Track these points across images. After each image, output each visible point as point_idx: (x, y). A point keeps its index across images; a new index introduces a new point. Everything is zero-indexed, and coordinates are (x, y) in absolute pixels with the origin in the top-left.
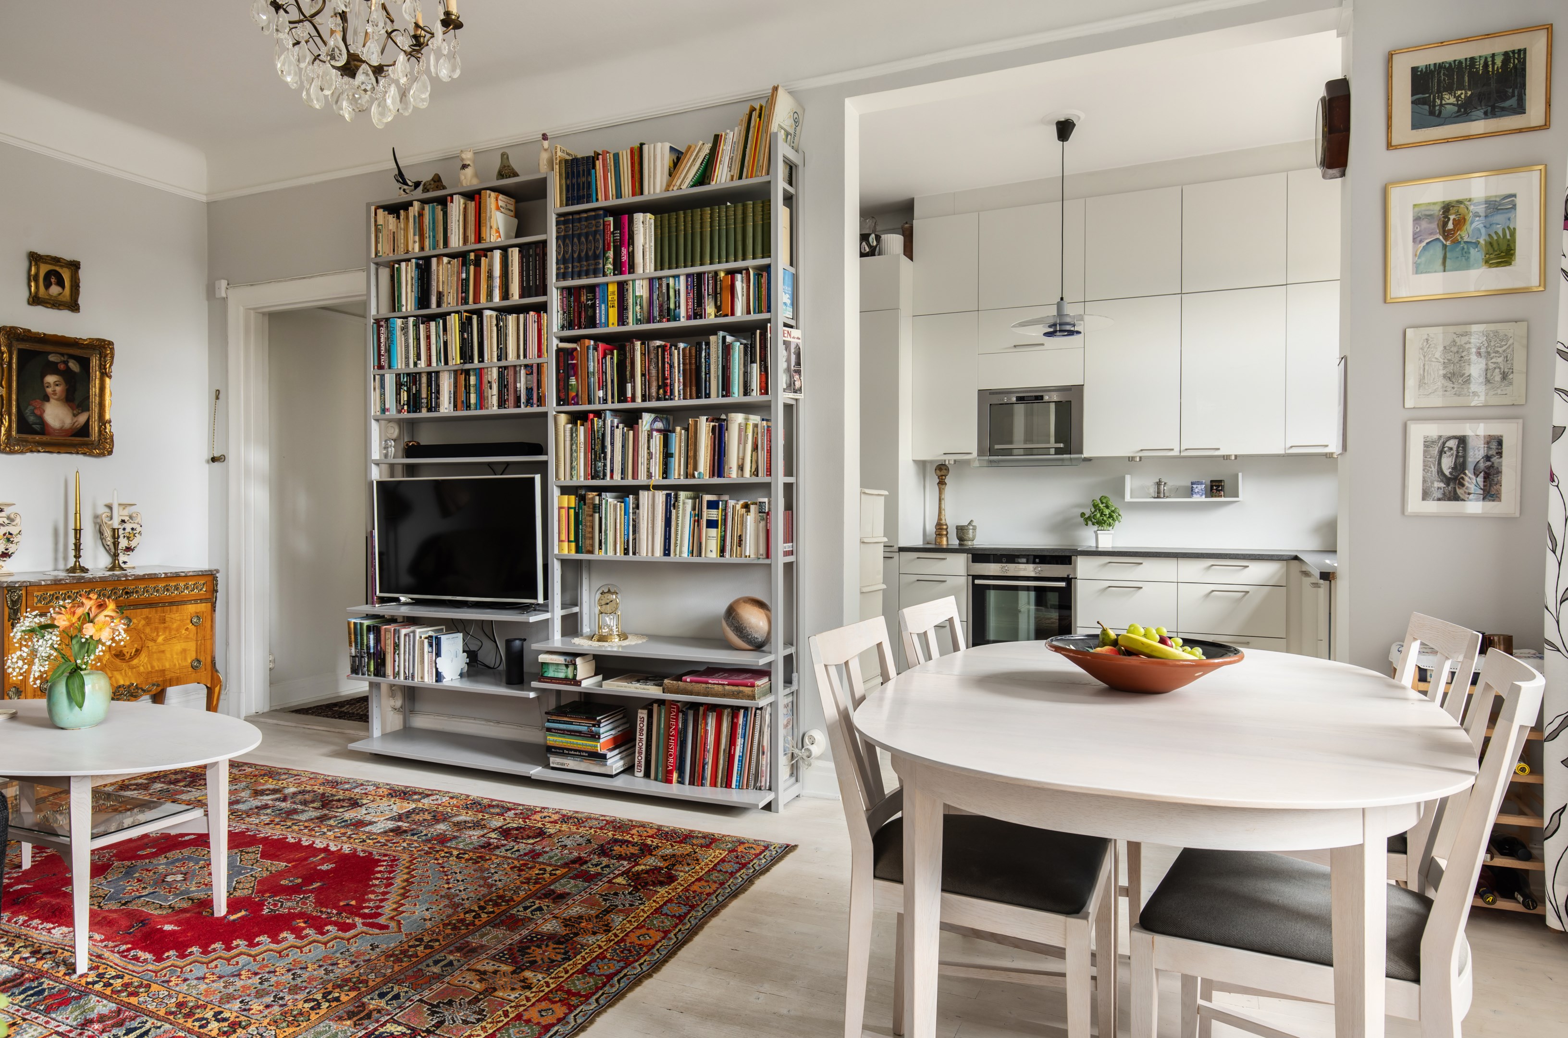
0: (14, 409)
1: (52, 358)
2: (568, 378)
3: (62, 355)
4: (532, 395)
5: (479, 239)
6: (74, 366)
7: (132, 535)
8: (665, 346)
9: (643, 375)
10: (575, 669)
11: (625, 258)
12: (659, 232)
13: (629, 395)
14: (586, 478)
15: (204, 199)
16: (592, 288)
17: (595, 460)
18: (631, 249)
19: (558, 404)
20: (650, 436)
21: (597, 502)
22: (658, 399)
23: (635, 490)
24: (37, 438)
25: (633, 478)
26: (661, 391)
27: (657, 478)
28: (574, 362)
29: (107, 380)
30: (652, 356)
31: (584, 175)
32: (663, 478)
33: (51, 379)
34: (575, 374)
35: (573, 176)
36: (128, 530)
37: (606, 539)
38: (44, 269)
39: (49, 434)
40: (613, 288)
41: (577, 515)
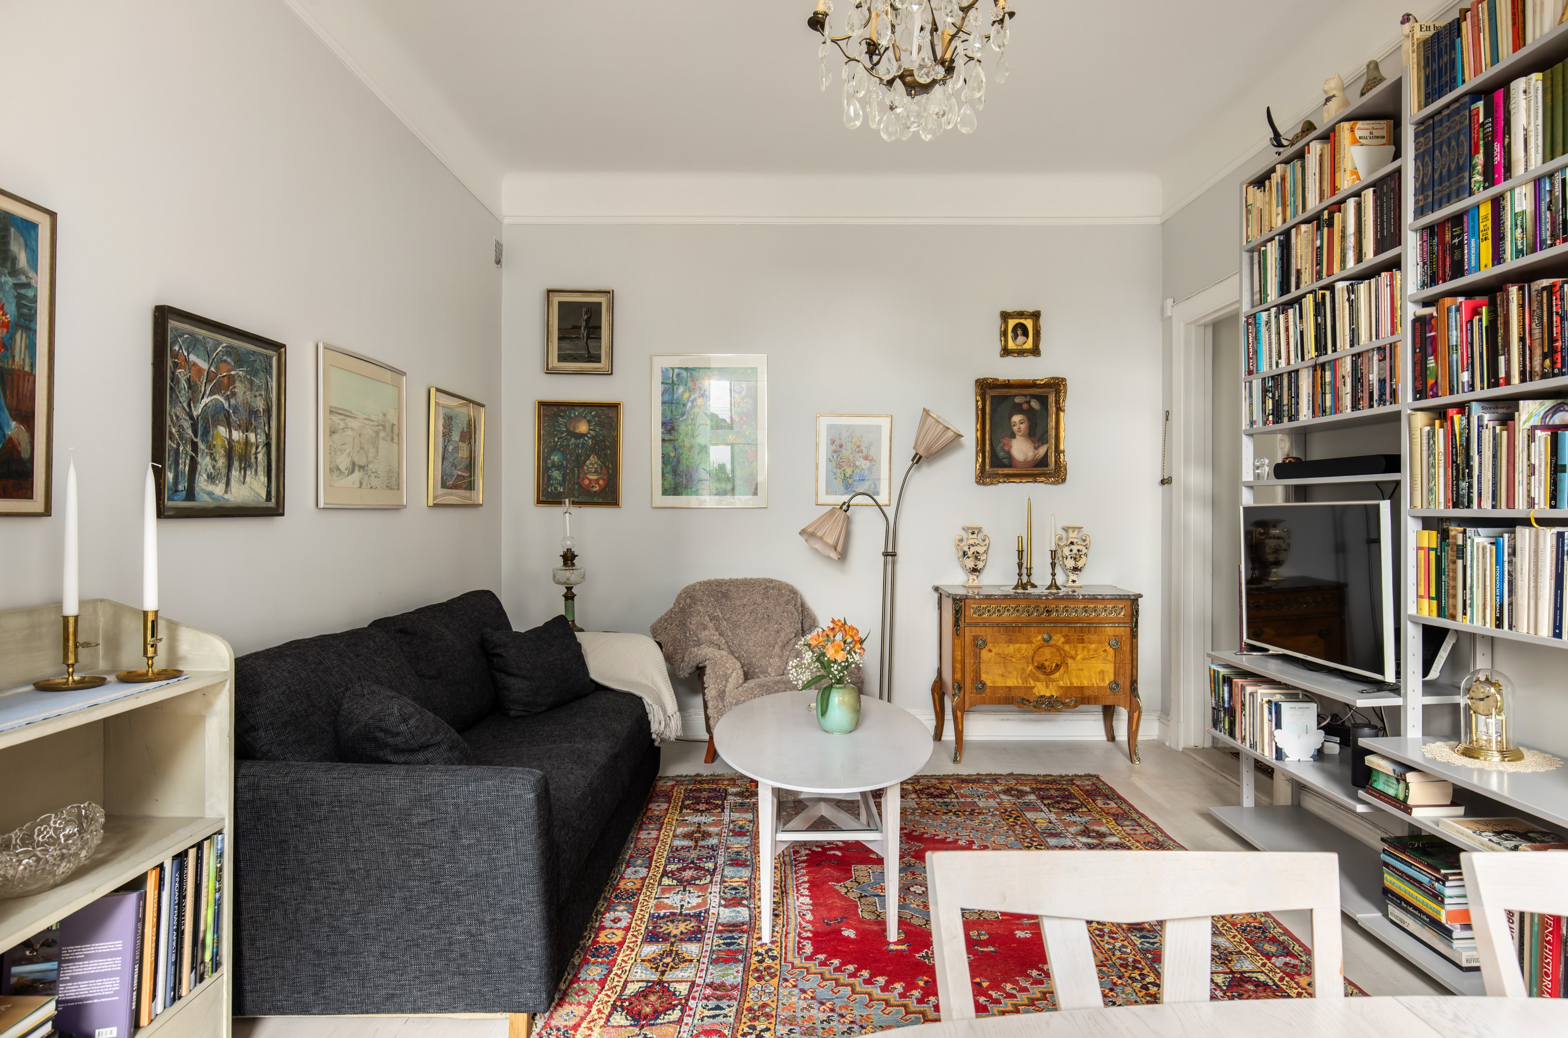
0: (988, 448)
1: (1017, 400)
2: (1426, 360)
3: (1025, 396)
4: (1385, 388)
5: (1334, 189)
6: (1035, 404)
7: (1078, 556)
8: (1553, 285)
9: (1522, 339)
10: (1407, 788)
11: (1498, 159)
12: (1549, 97)
13: (1502, 374)
14: (1447, 507)
15: (1158, 221)
16: (1457, 219)
17: (1457, 478)
18: (1507, 140)
19: (1415, 399)
20: (1531, 438)
21: (1460, 542)
22: (1544, 376)
23: (1510, 524)
24: (1006, 471)
25: (1508, 507)
26: (1548, 362)
27: (1542, 509)
28: (1433, 334)
29: (1062, 414)
30: (1535, 306)
31: (1446, 53)
32: (1552, 507)
33: (1016, 418)
34: (1434, 353)
35: (1434, 60)
36: (1075, 551)
37: (1472, 599)
38: (1012, 323)
39: (1015, 467)
40: (1486, 210)
41: (1439, 559)
